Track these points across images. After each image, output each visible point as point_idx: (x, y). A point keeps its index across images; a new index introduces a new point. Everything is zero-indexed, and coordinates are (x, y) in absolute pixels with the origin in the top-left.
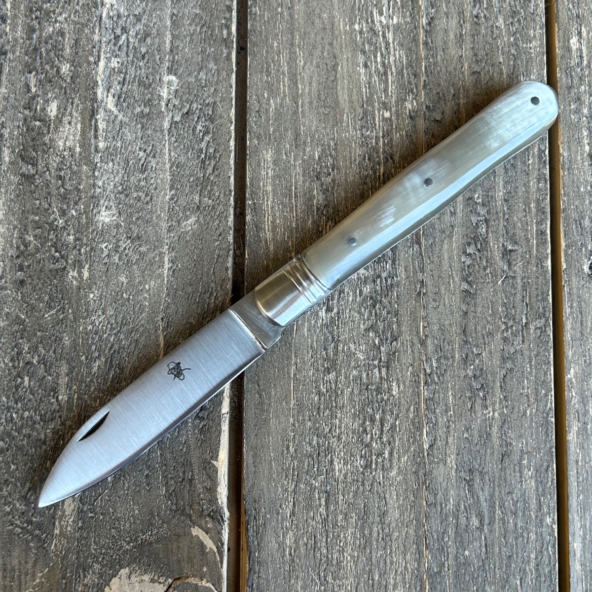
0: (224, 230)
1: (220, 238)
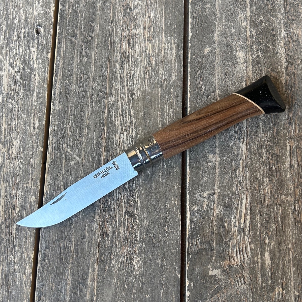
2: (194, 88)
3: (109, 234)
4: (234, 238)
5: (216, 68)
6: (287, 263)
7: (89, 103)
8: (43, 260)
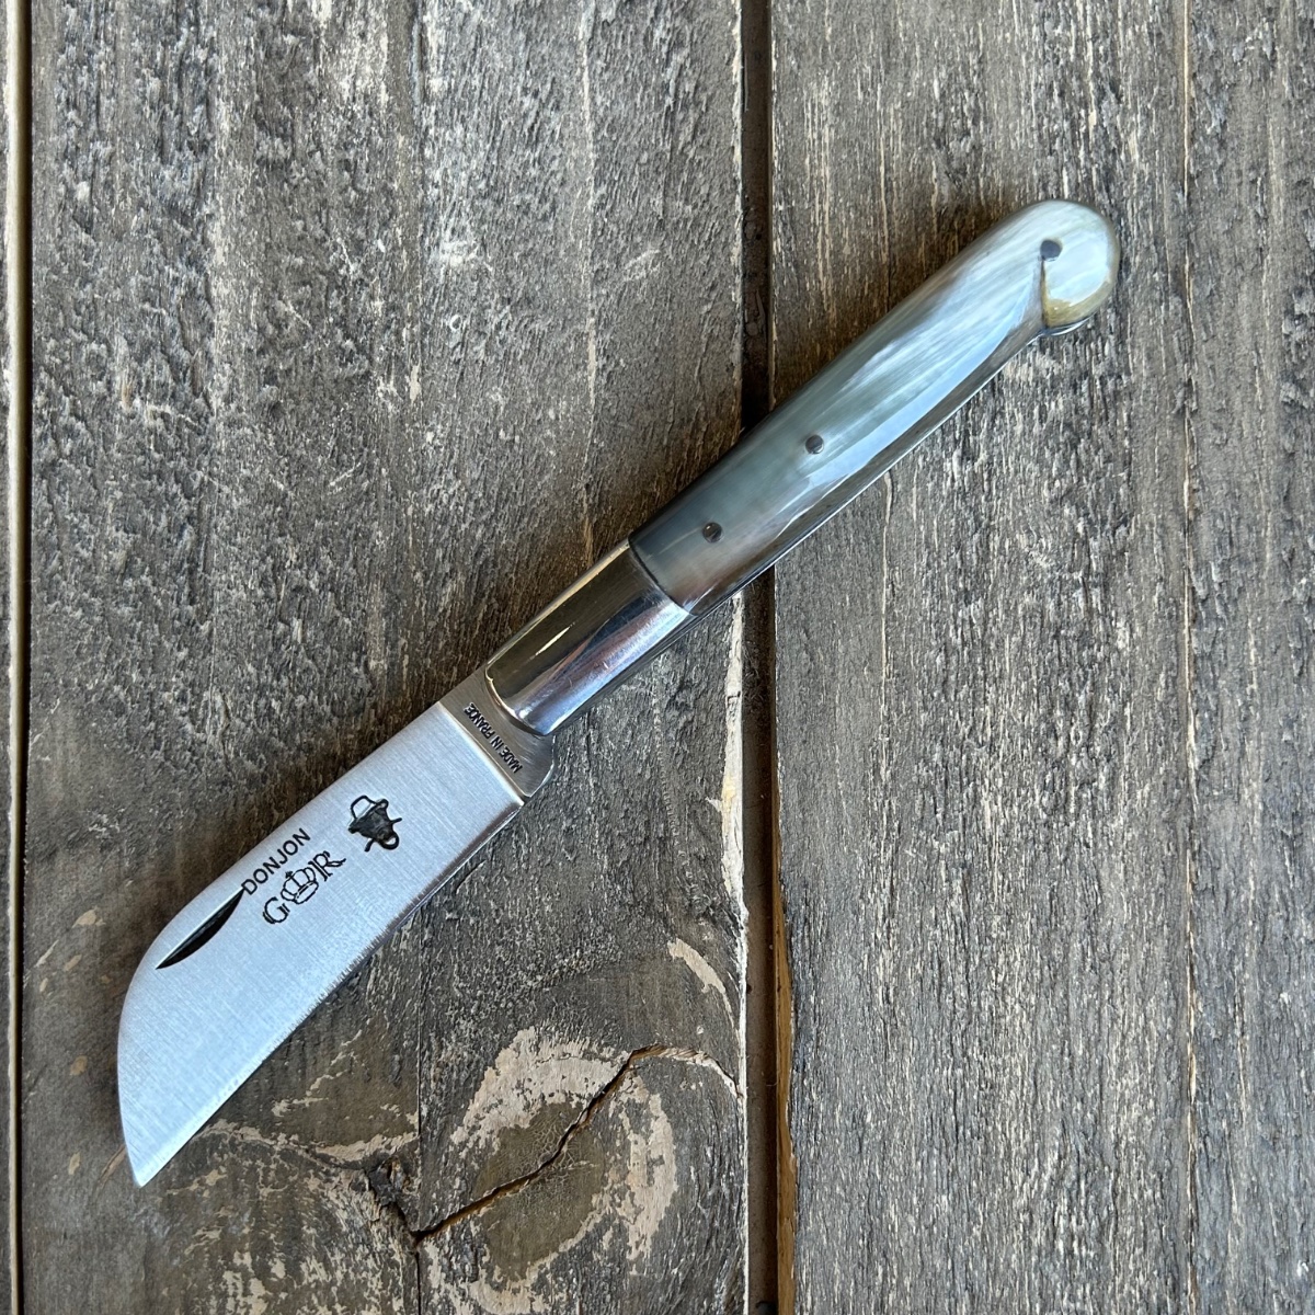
0: (721, 276)
1: (714, 295)
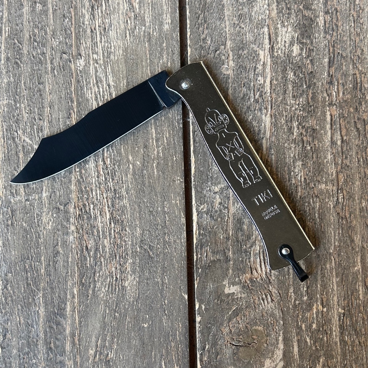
2: (196, 40)
3: (90, 249)
4: (256, 243)
5: (225, 9)
6: (327, 273)
7: (50, 70)
8: (5, 288)
